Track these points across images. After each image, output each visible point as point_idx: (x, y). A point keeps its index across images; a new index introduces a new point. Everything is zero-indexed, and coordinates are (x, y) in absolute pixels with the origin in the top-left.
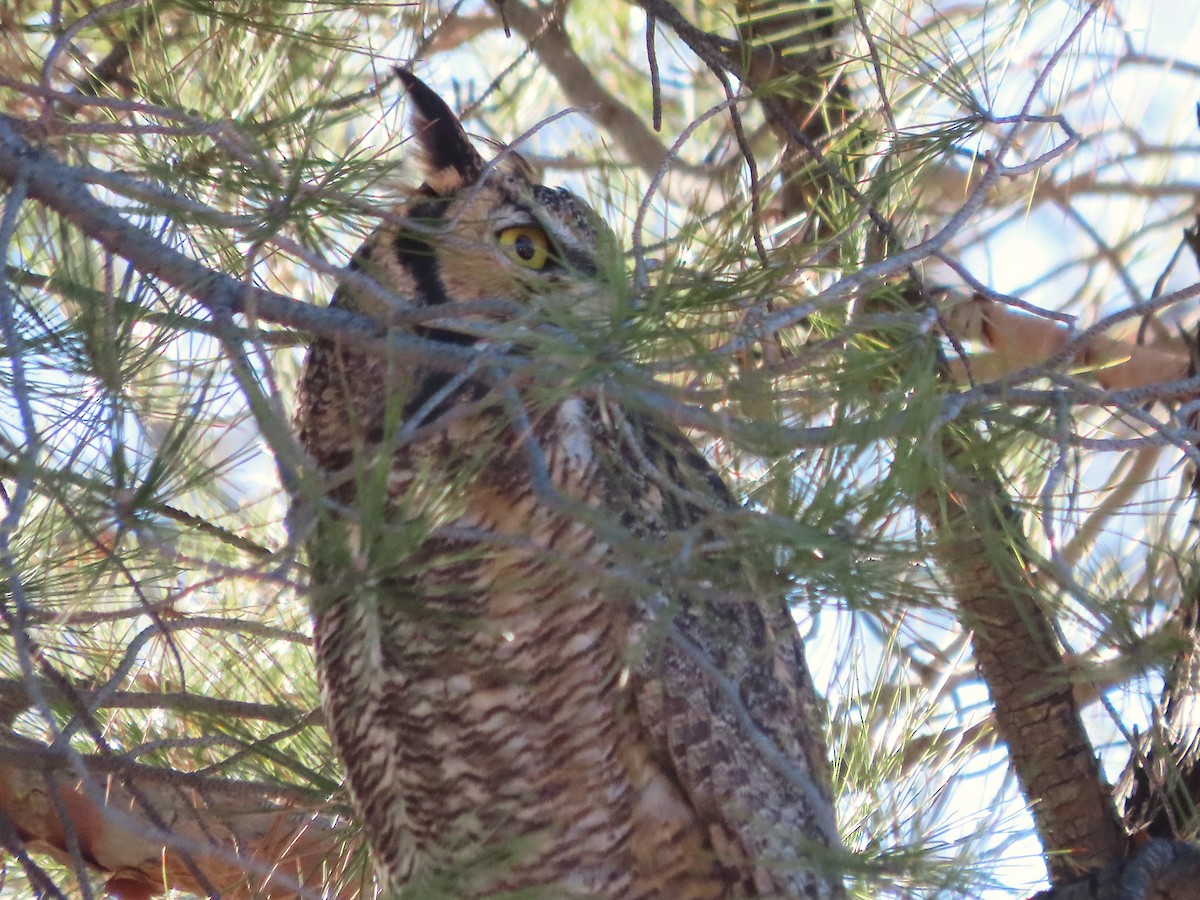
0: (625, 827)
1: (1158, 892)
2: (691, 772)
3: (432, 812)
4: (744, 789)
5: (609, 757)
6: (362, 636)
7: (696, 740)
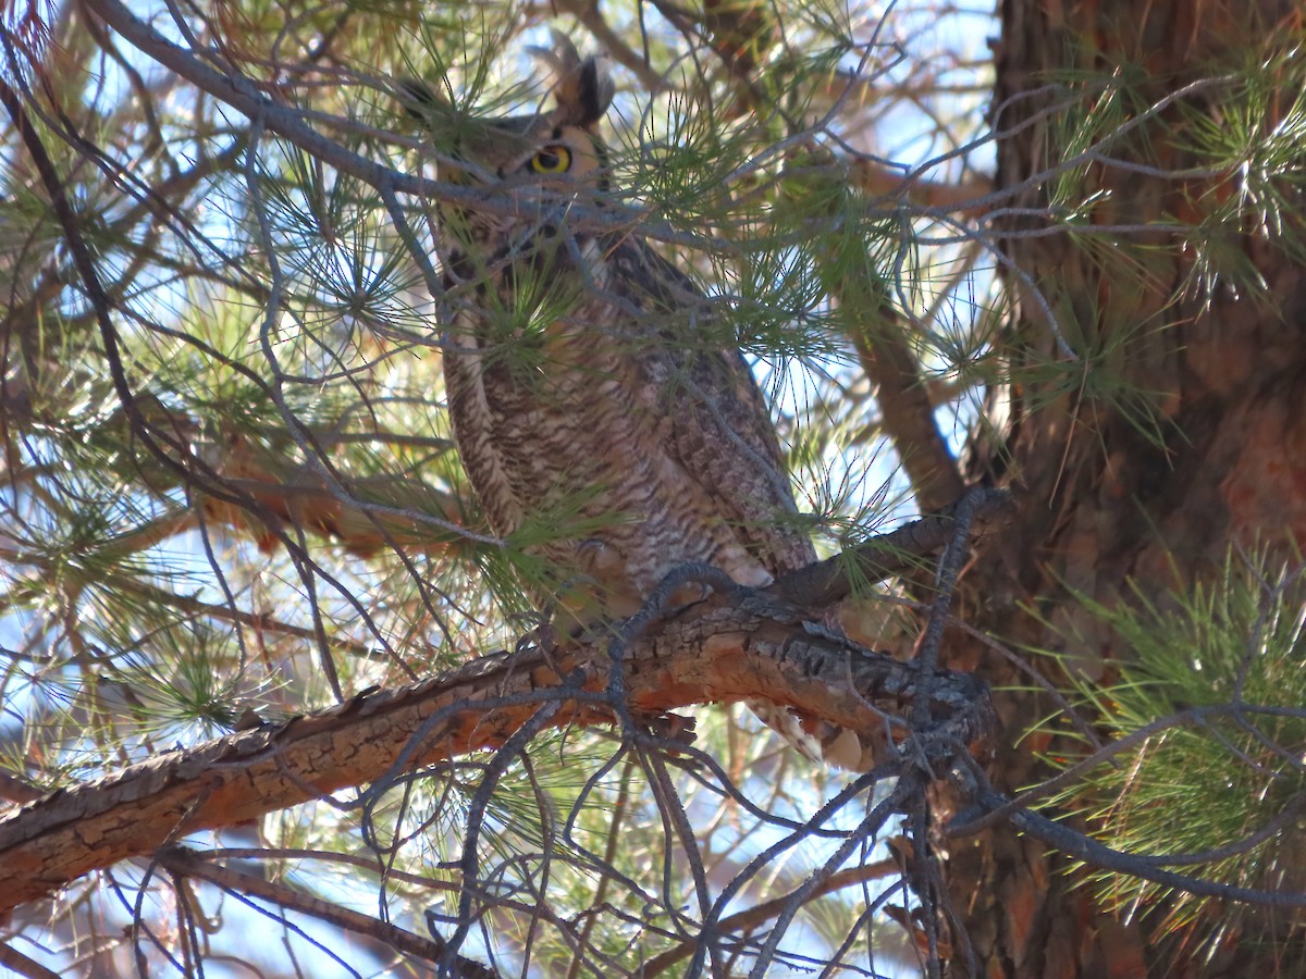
0: (655, 484)
1: (977, 519)
2: (696, 468)
3: (530, 492)
4: (729, 473)
5: (635, 447)
6: (475, 395)
7: (697, 449)
